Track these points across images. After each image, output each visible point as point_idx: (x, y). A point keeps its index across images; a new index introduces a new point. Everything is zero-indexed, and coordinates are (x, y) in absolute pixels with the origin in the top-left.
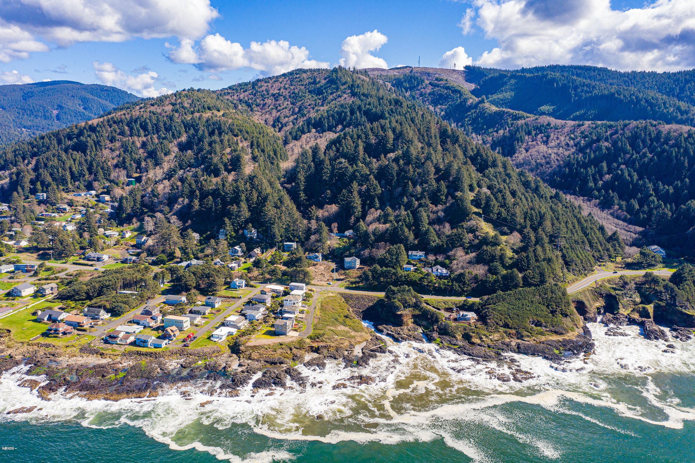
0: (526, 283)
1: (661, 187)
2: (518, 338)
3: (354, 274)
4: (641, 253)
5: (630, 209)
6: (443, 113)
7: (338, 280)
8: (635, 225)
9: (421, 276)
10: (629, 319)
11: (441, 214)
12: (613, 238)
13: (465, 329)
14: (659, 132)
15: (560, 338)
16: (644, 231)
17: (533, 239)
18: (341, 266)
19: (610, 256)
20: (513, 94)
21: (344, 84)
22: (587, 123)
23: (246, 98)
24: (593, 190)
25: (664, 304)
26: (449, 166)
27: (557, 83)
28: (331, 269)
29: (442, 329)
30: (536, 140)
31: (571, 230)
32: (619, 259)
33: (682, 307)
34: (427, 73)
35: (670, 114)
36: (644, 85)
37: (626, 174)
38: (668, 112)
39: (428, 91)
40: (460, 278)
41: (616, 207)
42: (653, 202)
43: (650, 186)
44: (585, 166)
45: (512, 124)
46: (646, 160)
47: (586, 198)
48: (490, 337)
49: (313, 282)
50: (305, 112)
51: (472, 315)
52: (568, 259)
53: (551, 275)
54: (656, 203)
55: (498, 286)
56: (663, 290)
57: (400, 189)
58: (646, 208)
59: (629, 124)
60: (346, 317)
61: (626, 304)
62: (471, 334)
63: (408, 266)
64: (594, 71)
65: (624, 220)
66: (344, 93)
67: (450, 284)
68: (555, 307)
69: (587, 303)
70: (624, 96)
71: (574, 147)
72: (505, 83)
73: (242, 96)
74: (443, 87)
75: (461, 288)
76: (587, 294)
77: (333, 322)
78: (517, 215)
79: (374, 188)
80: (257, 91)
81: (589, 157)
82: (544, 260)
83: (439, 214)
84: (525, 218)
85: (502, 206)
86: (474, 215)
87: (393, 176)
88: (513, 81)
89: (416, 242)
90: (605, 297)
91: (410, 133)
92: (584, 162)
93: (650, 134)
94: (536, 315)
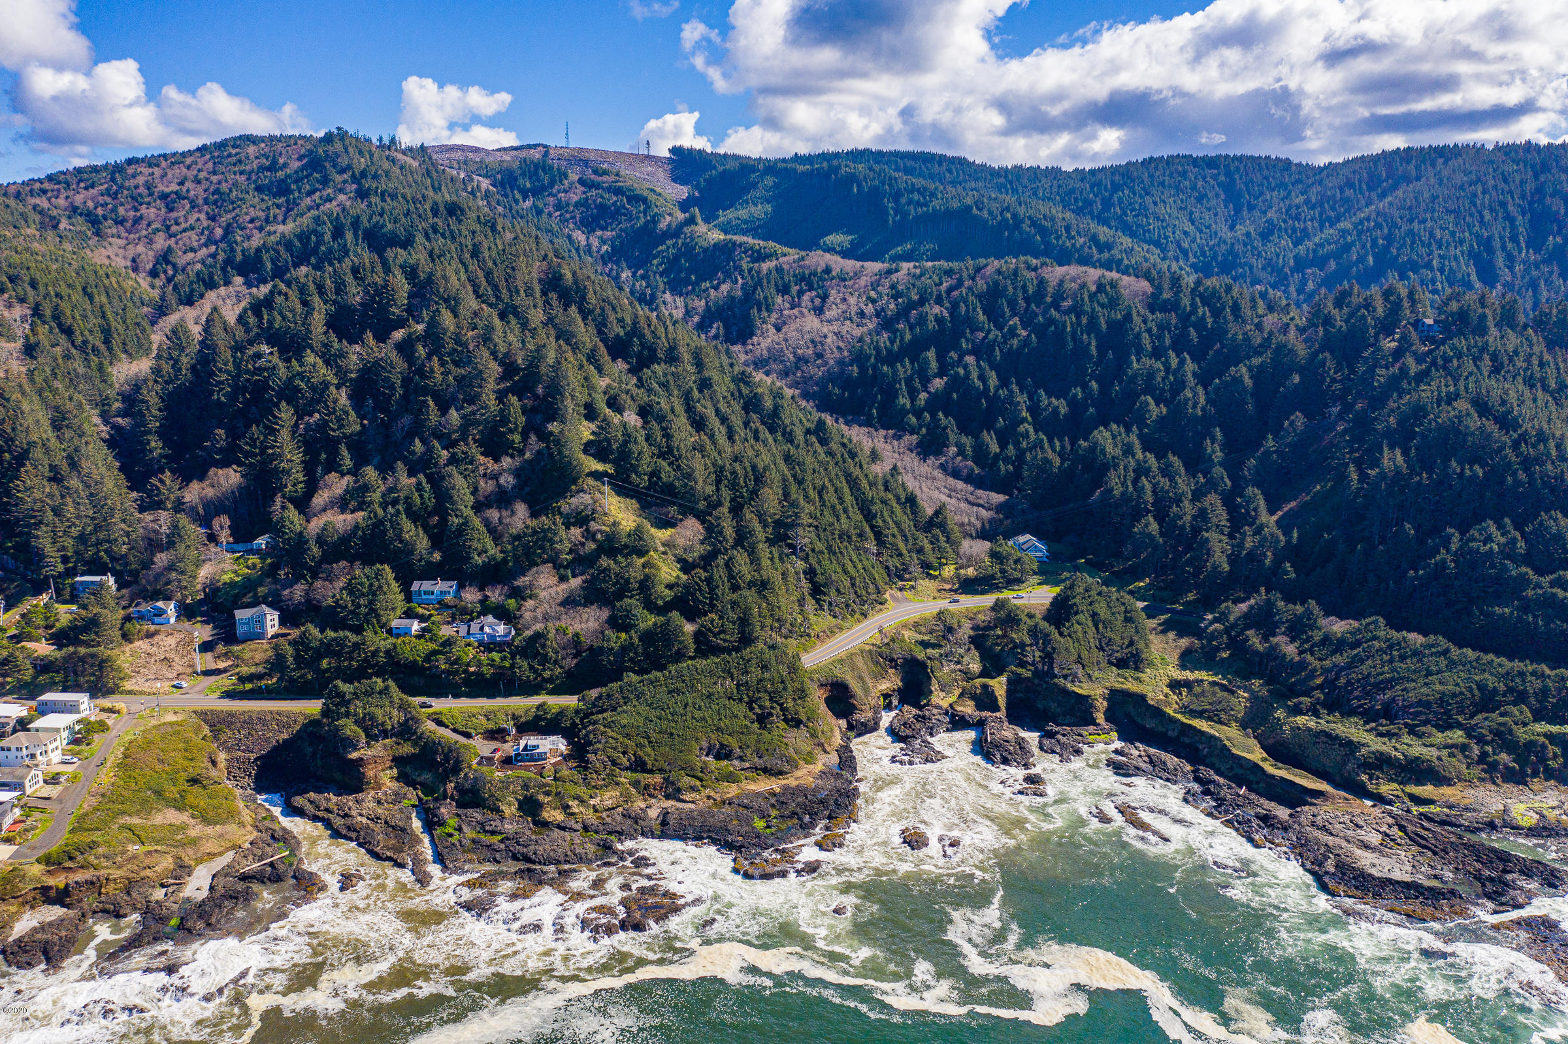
0: (705, 646)
1: (1045, 401)
2: (668, 797)
3: (256, 654)
4: (994, 555)
5: (980, 454)
6: (605, 248)
7: (207, 673)
8: (991, 490)
9: (432, 646)
10: (953, 716)
11: (508, 480)
12: (936, 523)
13: (526, 787)
14: (1042, 282)
15: (774, 785)
16: (1007, 502)
17: (729, 532)
18: (228, 635)
19: (926, 566)
20: (769, 208)
21: (342, 171)
22: (906, 266)
23: (90, 204)
24: (908, 412)
25: (1029, 674)
26: (536, 358)
27: (859, 186)
28: (198, 641)
29: (468, 791)
30: (799, 305)
31: (833, 507)
32: (949, 571)
33: (1065, 677)
34: (580, 159)
35: (1078, 251)
36: (1035, 194)
37: (975, 375)
38: (1073, 245)
39: (575, 198)
40: (533, 647)
41: (953, 450)
42: (1026, 435)
43: (1022, 399)
44: (892, 358)
45: (750, 270)
46: (1015, 342)
47: (891, 432)
48: (592, 802)
49: (128, 685)
50: (239, 239)
51: (552, 746)
52: (820, 579)
53: (769, 621)
54: (1033, 437)
55: (631, 660)
56: (1028, 641)
57: (406, 420)
58: (1011, 450)
59: (986, 265)
60: (194, 781)
61: (947, 679)
62: (541, 797)
63: (405, 622)
64: (940, 164)
65: (968, 479)
66: (341, 191)
67: (507, 664)
68: (767, 704)
69: (855, 686)
70: (991, 213)
71: (874, 319)
72: (754, 185)
73: (78, 199)
74: (609, 190)
75: (535, 671)
76: (860, 662)
77: (145, 801)
78: (697, 474)
79: (339, 419)
80: (122, 187)
81: (902, 339)
82: (751, 584)
83: (502, 481)
84: (718, 482)
85: (662, 455)
86: (590, 481)
87: (392, 387)
88: (769, 181)
89: (437, 556)
90: (903, 665)
91: (453, 278)
92: (889, 351)
93: (1024, 287)
94: (719, 729)
